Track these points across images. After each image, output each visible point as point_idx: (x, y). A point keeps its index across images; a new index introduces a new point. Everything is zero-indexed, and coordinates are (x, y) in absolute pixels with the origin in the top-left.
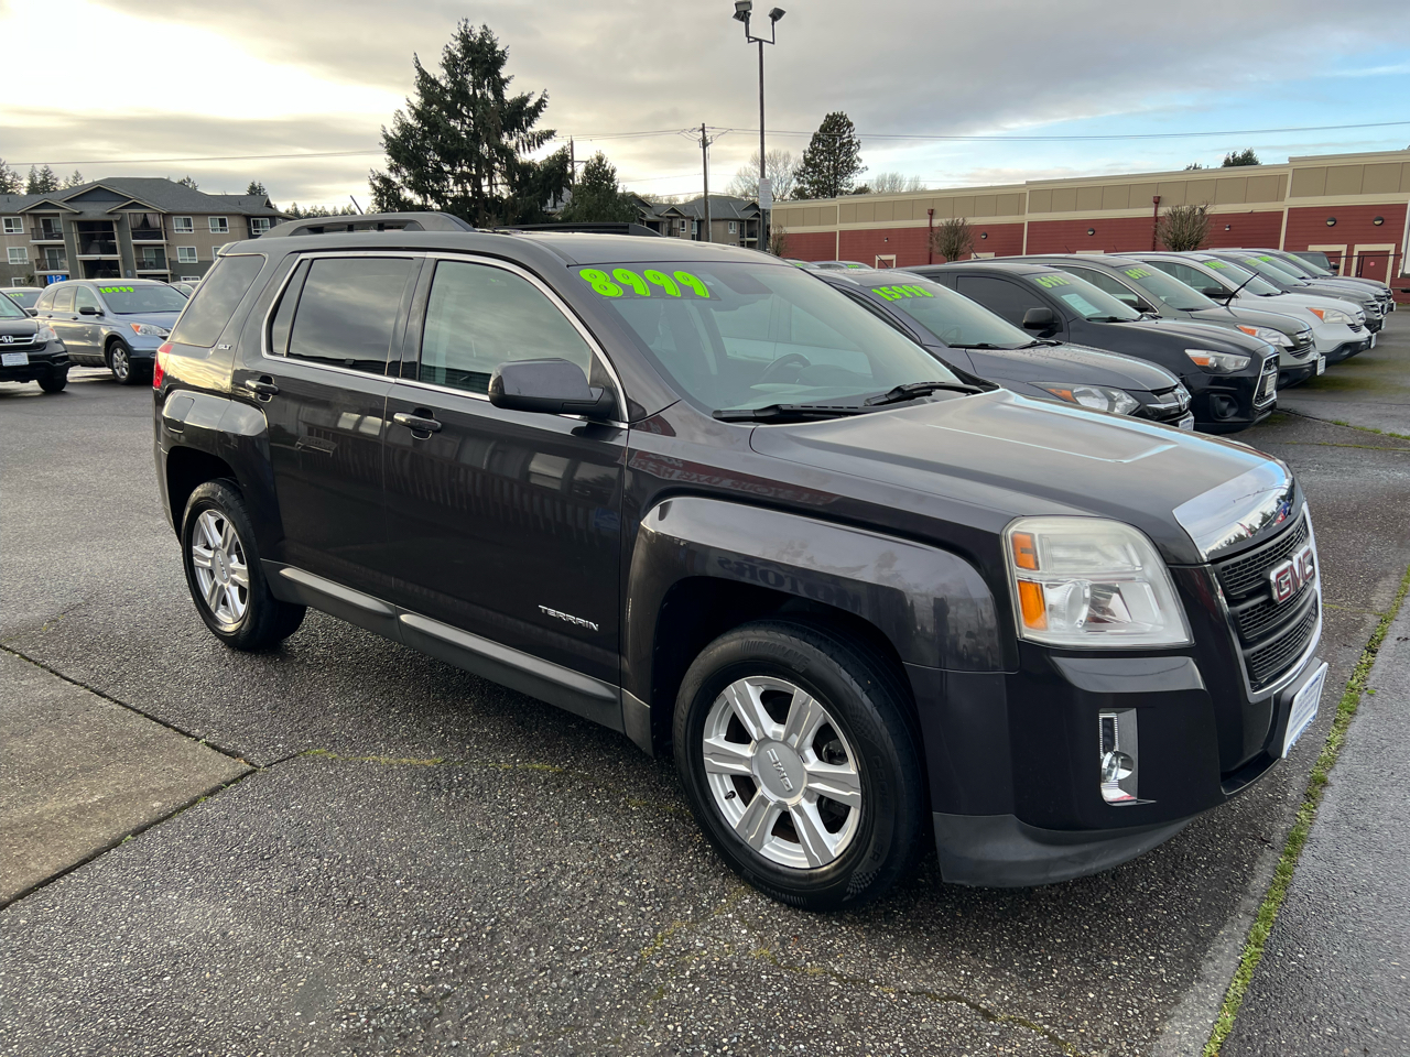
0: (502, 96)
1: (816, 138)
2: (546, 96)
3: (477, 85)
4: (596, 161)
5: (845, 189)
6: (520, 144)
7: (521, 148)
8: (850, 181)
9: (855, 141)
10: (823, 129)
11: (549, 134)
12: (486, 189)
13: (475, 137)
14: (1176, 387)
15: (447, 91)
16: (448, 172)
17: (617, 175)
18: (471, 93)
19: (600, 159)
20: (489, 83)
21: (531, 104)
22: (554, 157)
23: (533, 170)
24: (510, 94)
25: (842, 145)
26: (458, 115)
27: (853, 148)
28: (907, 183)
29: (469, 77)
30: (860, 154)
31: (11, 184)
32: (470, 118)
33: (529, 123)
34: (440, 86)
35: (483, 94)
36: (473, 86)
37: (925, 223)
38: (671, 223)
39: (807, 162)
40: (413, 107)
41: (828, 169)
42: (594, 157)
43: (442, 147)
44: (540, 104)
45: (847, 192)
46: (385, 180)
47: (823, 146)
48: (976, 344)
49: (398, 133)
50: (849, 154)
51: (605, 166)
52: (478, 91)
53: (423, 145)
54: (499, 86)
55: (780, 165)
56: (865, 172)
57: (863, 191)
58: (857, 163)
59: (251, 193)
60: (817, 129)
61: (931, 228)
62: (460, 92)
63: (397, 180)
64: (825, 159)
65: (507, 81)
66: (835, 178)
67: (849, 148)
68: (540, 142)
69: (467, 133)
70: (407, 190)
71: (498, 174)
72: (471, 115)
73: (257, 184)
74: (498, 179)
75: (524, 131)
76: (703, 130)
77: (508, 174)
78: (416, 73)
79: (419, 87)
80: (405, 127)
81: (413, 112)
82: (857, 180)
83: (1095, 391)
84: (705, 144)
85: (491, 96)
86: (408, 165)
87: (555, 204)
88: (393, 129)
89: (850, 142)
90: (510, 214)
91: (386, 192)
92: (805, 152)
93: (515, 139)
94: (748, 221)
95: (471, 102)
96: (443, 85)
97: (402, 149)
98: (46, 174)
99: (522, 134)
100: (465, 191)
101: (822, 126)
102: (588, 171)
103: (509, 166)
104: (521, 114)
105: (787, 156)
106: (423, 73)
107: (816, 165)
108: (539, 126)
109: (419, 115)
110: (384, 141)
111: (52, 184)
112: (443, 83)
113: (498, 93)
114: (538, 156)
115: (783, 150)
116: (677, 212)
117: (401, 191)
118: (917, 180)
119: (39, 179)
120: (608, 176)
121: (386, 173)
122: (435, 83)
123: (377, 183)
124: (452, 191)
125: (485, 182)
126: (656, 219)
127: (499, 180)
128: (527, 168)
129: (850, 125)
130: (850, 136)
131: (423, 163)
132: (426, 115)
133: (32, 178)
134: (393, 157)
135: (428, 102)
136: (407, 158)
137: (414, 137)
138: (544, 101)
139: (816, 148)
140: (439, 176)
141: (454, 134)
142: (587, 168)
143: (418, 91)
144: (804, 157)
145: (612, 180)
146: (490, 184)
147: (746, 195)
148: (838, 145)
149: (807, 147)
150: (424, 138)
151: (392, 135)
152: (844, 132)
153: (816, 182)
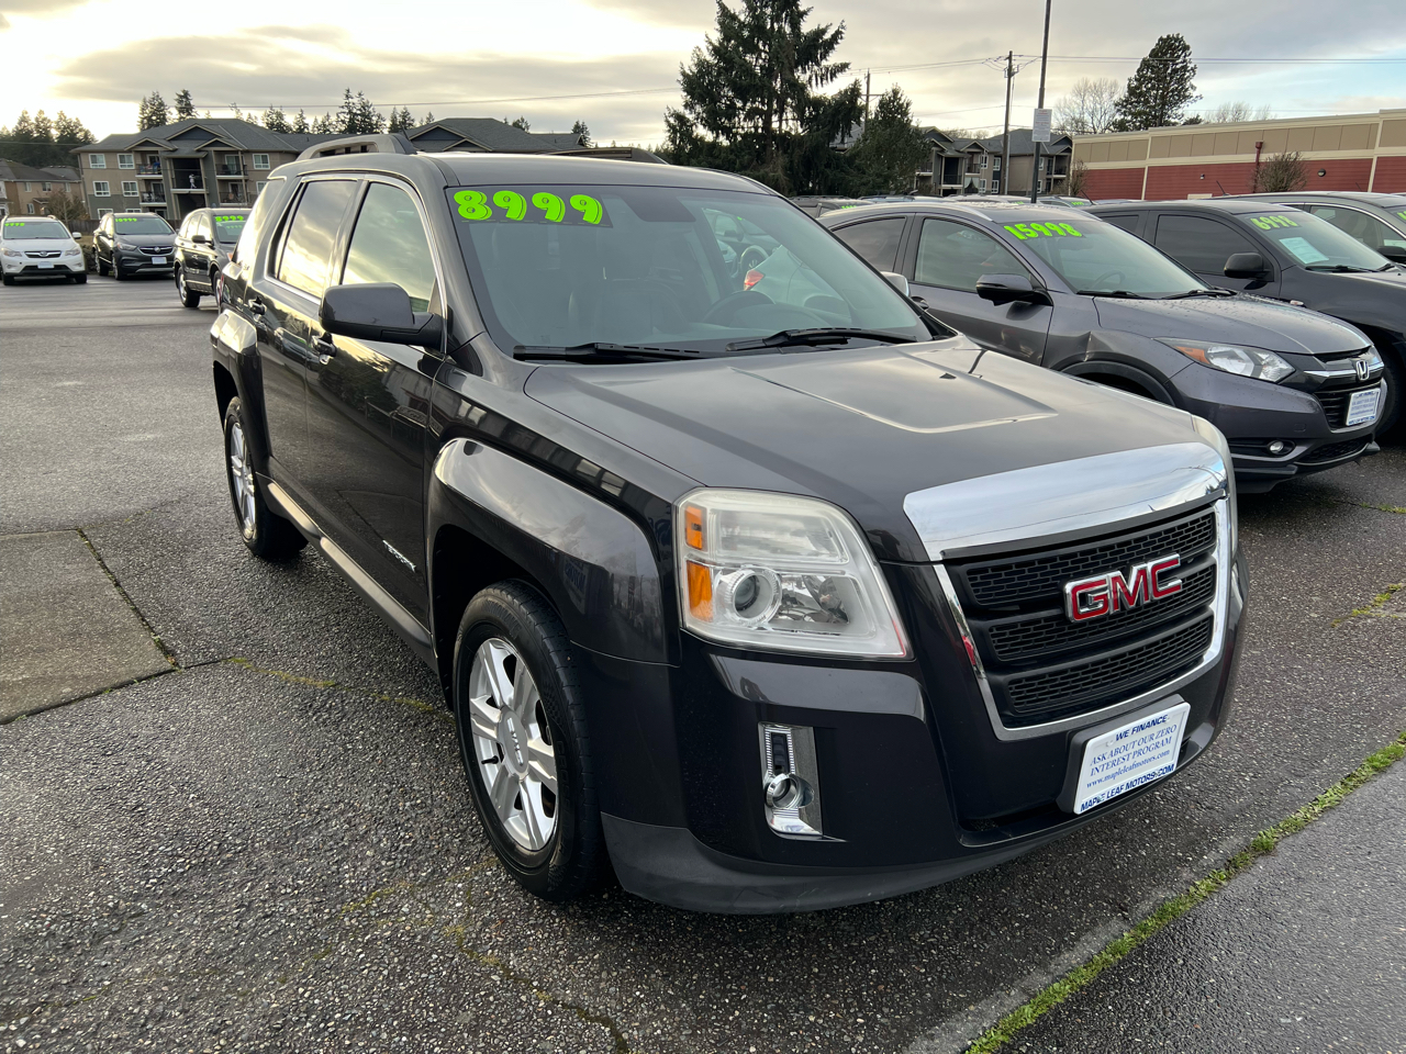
0: (799, 29)
1: (1145, 64)
2: (843, 27)
3: (776, 18)
4: (891, 94)
5: (1173, 121)
6: (814, 78)
7: (814, 82)
8: (1180, 112)
9: (1190, 66)
10: (1154, 54)
11: (843, 67)
12: (775, 125)
13: (769, 72)
14: (1365, 350)
15: (745, 26)
16: (740, 109)
17: (911, 109)
18: (769, 27)
19: (895, 93)
20: (787, 16)
21: (827, 36)
22: (846, 91)
23: (824, 105)
24: (807, 27)
25: (1175, 71)
26: (754, 50)
27: (1188, 74)
28: (1254, 114)
29: (768, 11)
30: (1193, 81)
31: (376, 124)
32: (765, 52)
33: (824, 56)
34: (739, 21)
35: (780, 28)
36: (772, 19)
37: (1251, 158)
38: (971, 159)
39: (1132, 91)
40: (711, 43)
41: (1156, 98)
42: (890, 90)
43: (735, 83)
44: (837, 36)
45: (1174, 124)
46: (680, 118)
47: (1152, 73)
48: (1110, 291)
49: (695, 70)
50: (1182, 80)
51: (900, 99)
52: (776, 25)
53: (717, 81)
54: (796, 18)
55: (1106, 96)
56: (1199, 101)
57: (1194, 121)
58: (1190, 91)
59: (575, 132)
60: (1146, 54)
61: (1258, 163)
62: (758, 28)
63: (690, 116)
64: (1153, 88)
65: (805, 13)
66: (1163, 108)
67: (1182, 75)
68: (833, 75)
69: (762, 68)
70: (700, 127)
71: (789, 109)
72: (767, 49)
73: (581, 123)
74: (789, 114)
75: (818, 64)
76: (1010, 58)
77: (799, 110)
78: (717, 8)
79: (720, 23)
80: (701, 64)
81: (711, 48)
82: (1188, 110)
83: (1239, 352)
84: (1010, 73)
85: (788, 29)
86: (702, 101)
87: (843, 140)
88: (690, 67)
89: (1184, 68)
90: (797, 150)
91: (680, 127)
92: (1130, 80)
93: (808, 73)
94: (1057, 157)
95: (766, 35)
96: (742, 19)
97: (698, 86)
98: (405, 115)
99: (816, 68)
100: (756, 128)
101: (1153, 50)
102: (882, 105)
103: (799, 101)
104: (816, 47)
105: (1115, 85)
106: (723, 8)
107: (1141, 94)
108: (833, 59)
109: (716, 51)
110: (681, 78)
111: (410, 124)
112: (742, 18)
113: (795, 26)
114: (829, 90)
115: (1111, 79)
116: (979, 147)
117: (694, 128)
118: (1267, 110)
119: (399, 119)
120: (903, 110)
121: (681, 110)
122: (734, 17)
123: (672, 120)
124: (743, 128)
125: (775, 118)
126: (957, 155)
127: (790, 116)
128: (817, 103)
129: (1186, 48)
130: (1185, 61)
131: (715, 99)
132: (723, 51)
133: (394, 120)
134: (688, 94)
135: (727, 38)
136: (701, 95)
137: (710, 73)
138: (841, 33)
139: (1143, 76)
140: (731, 111)
141: (747, 70)
142: (881, 102)
143: (718, 27)
144: (1129, 85)
145: (905, 114)
146: (780, 120)
147: (1063, 129)
148: (1169, 71)
149: (1134, 74)
150: (719, 74)
151: (688, 72)
152: (1179, 57)
153: (1140, 114)
